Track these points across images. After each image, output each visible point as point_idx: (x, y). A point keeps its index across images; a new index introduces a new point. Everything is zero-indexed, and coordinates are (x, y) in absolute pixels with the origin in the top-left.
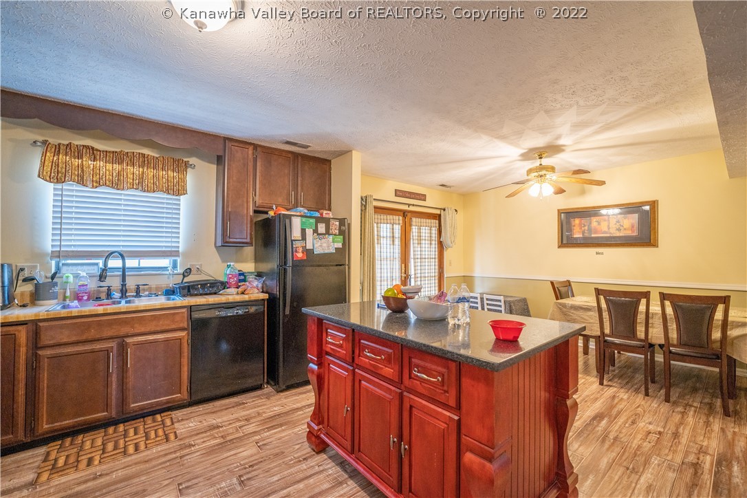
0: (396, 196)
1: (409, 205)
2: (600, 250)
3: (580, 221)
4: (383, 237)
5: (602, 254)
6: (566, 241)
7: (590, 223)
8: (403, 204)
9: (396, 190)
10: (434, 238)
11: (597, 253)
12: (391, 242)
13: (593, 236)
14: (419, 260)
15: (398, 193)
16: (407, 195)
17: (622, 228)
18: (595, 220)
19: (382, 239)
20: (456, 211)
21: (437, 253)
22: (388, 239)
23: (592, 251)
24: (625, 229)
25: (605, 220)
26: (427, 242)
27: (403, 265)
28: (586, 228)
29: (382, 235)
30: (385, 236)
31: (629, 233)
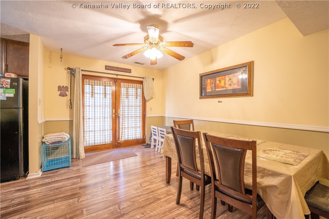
0: (106, 69)
1: (117, 75)
2: (220, 99)
3: (211, 81)
4: (97, 93)
5: (221, 102)
6: (204, 94)
7: (216, 82)
8: (113, 74)
9: (105, 66)
10: (139, 95)
11: (219, 102)
12: (104, 96)
13: (217, 90)
14: (127, 107)
15: (107, 68)
16: (115, 69)
17: (232, 83)
18: (218, 79)
19: (96, 95)
20: (153, 79)
21: (141, 103)
22: (101, 95)
23: (216, 100)
24: (234, 84)
25: (223, 79)
26: (133, 97)
27: (114, 110)
28: (213, 85)
29: (96, 92)
30: (99, 92)
31: (236, 87)
